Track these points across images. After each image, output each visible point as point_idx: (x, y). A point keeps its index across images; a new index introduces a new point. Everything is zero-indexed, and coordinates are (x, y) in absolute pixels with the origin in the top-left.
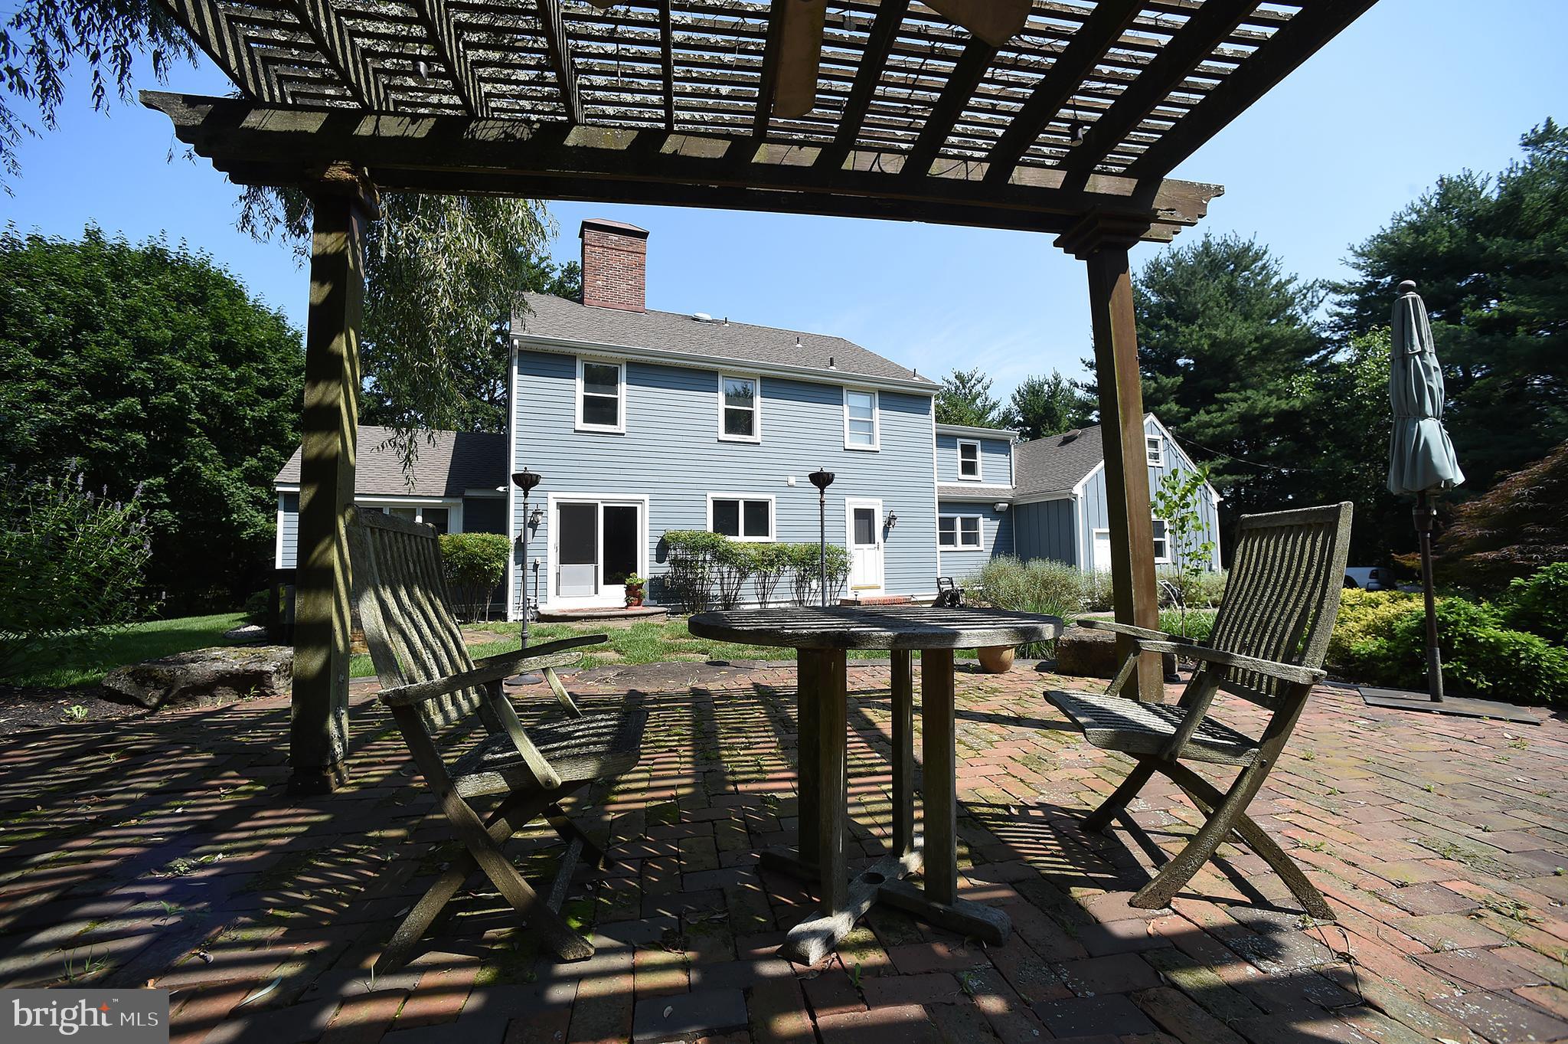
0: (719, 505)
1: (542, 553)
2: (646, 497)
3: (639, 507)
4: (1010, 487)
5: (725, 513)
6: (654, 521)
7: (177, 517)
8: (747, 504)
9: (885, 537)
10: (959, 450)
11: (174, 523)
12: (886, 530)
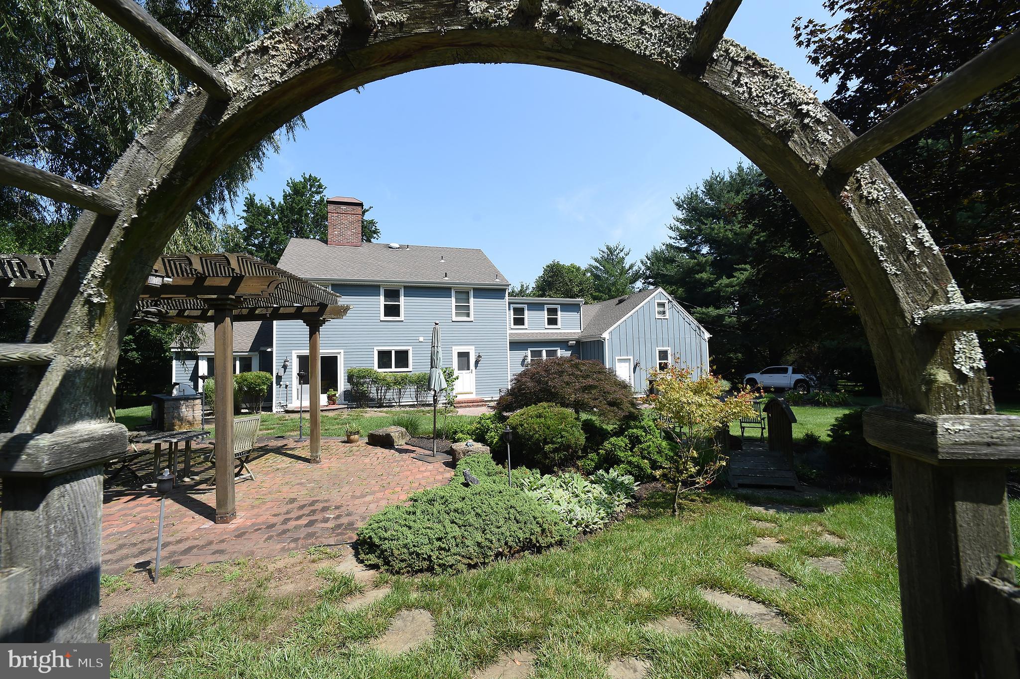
0: (381, 353)
1: (290, 380)
2: (342, 351)
3: (338, 356)
4: (580, 331)
5: (384, 358)
6: (346, 362)
7: (139, 355)
8: (396, 352)
9: (476, 366)
10: (546, 312)
11: (138, 358)
12: (477, 362)
